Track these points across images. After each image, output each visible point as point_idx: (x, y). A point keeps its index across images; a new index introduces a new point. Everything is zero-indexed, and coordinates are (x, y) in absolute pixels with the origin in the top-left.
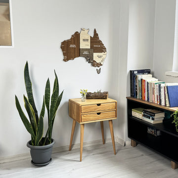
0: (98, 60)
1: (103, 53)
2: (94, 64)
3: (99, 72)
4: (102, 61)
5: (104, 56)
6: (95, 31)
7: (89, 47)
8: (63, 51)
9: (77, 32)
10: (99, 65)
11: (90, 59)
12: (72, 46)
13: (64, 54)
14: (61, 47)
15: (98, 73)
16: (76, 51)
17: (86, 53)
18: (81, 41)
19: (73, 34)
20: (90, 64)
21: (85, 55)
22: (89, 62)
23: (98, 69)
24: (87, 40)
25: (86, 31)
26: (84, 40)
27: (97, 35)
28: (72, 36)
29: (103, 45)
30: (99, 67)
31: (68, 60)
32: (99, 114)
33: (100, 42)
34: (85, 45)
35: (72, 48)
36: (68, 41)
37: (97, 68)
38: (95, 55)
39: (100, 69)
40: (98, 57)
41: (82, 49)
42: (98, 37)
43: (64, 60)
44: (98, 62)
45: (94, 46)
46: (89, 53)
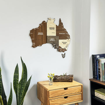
0: (63, 46)
1: (67, 40)
2: (60, 49)
3: (64, 56)
4: (66, 47)
5: (68, 43)
6: (60, 20)
7: (55, 35)
8: (32, 38)
9: (44, 21)
10: (64, 50)
11: (56, 45)
12: (39, 34)
13: (33, 41)
14: (30, 35)
15: (63, 58)
16: (44, 39)
17: (52, 40)
18: (48, 29)
19: (41, 23)
20: (56, 50)
22: (55, 48)
23: (63, 53)
24: (53, 28)
25: (53, 21)
26: (51, 28)
27: (62, 24)
28: (40, 25)
29: (67, 32)
30: (64, 52)
31: (36, 47)
32: (66, 97)
33: (64, 31)
34: (51, 33)
35: (40, 35)
36: (36, 29)
38: (60, 41)
39: (65, 54)
40: (63, 43)
41: (49, 36)
42: (63, 26)
43: (32, 46)
44: (63, 47)
45: (60, 34)
46: (55, 39)
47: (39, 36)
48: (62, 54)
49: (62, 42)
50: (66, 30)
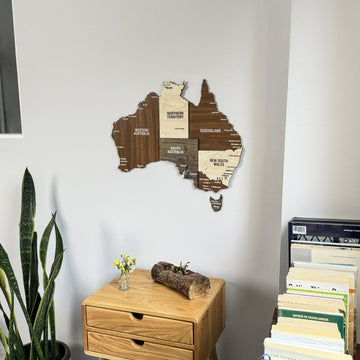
0: (212, 173)
1: (230, 151)
2: (201, 182)
3: (217, 206)
4: (225, 176)
5: (233, 162)
7: (184, 135)
8: (117, 144)
9: (153, 94)
10: (217, 186)
11: (188, 167)
12: (138, 132)
13: (121, 153)
14: (113, 136)
15: (217, 210)
16: (151, 146)
17: (175, 150)
18: (163, 117)
19: (143, 99)
20: (190, 183)
21: (174, 155)
22: (187, 177)
23: (216, 196)
24: (179, 115)
26: (171, 115)
27: (211, 97)
28: (141, 104)
29: (231, 126)
30: (216, 191)
31: (130, 169)
33: (221, 120)
34: (174, 128)
35: (140, 136)
36: (130, 118)
37: (211, 194)
38: (204, 157)
39: (221, 198)
40: (213, 163)
41: (166, 139)
42: (216, 105)
43: (120, 167)
44: (212, 176)
45: (202, 131)
46: (186, 150)
47: (137, 139)
48: (211, 199)
49: (211, 160)
50: (225, 117)
